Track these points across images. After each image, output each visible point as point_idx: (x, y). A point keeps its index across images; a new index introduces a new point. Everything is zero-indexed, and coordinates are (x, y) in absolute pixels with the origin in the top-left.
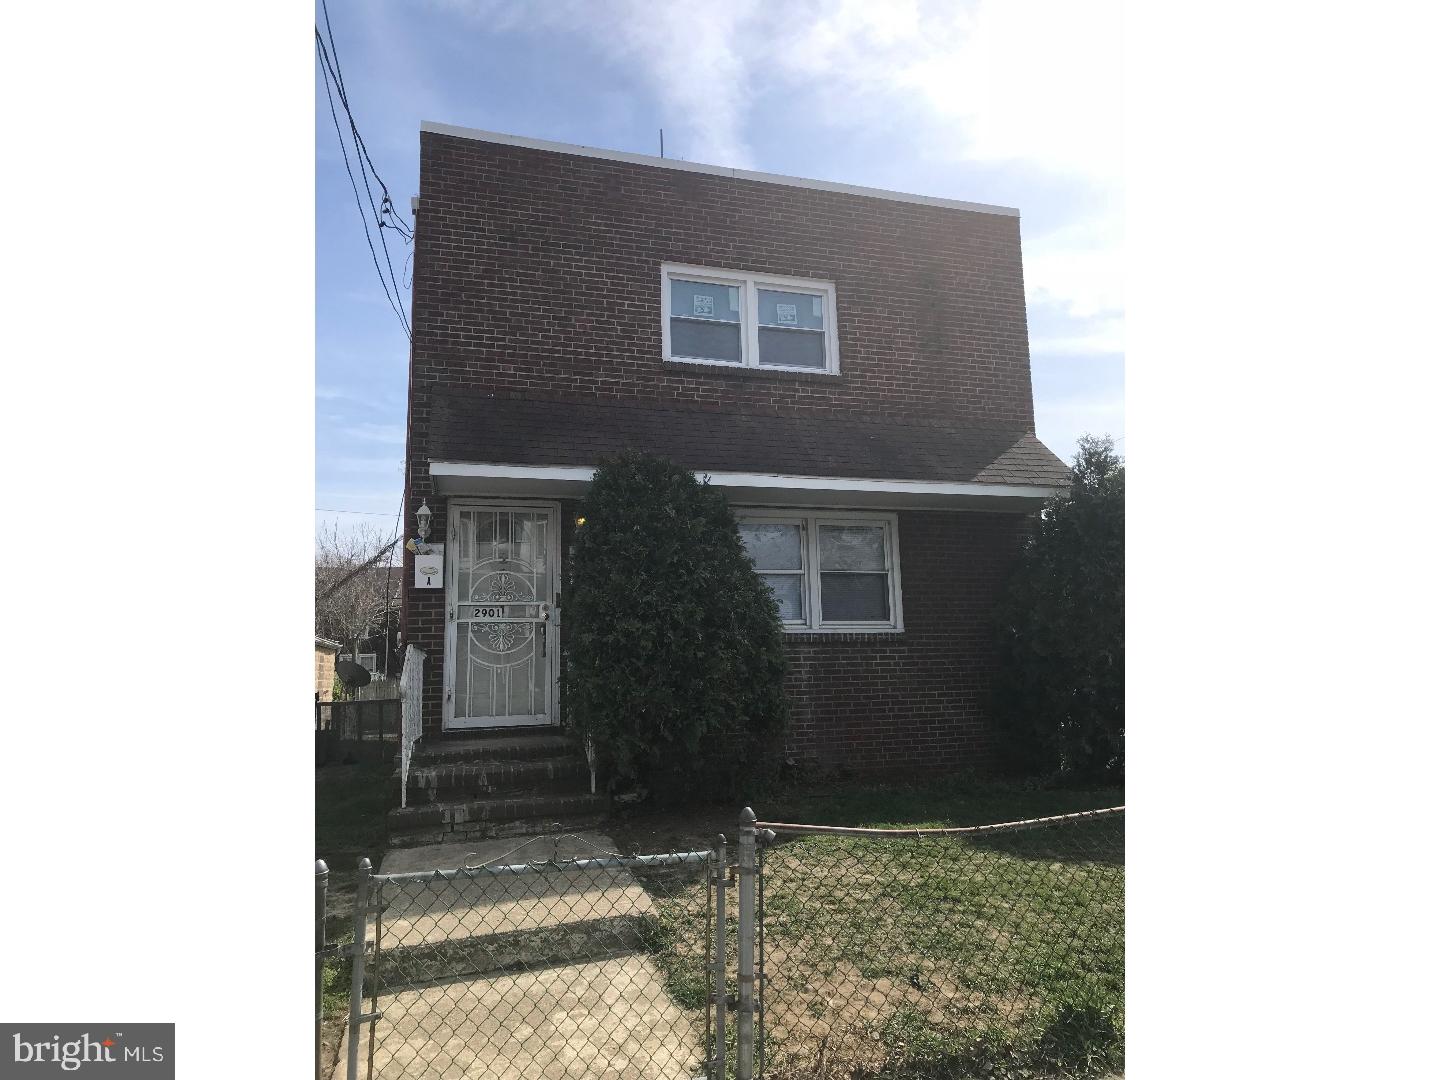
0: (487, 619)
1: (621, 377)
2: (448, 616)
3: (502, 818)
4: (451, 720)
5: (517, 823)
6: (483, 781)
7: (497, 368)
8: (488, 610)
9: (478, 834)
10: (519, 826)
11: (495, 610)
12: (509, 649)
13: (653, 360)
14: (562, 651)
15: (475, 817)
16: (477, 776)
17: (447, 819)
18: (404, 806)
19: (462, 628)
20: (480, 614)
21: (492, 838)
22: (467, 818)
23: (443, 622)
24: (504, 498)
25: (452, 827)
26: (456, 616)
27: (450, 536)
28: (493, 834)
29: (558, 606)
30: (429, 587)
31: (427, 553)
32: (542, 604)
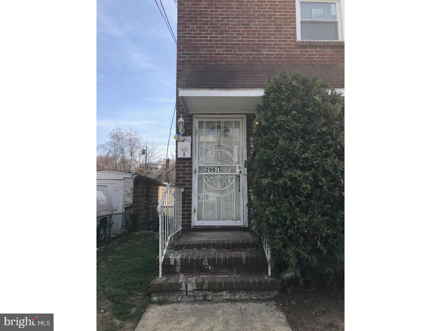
0: (212, 173)
1: (276, 51)
2: (194, 171)
3: (216, 288)
4: (195, 222)
5: (224, 293)
6: (206, 263)
7: (215, 51)
8: (212, 168)
9: (202, 298)
10: (226, 295)
11: (216, 168)
12: (222, 188)
13: (292, 41)
14: (248, 189)
15: (200, 287)
16: (203, 260)
17: (184, 288)
18: (160, 277)
19: (200, 178)
20: (209, 171)
21: (209, 301)
22: (195, 288)
23: (191, 174)
24: (219, 114)
25: (187, 293)
26: (197, 171)
27: (194, 133)
28: (210, 298)
29: (245, 167)
30: (184, 157)
31: (183, 141)
32: (238, 166)
